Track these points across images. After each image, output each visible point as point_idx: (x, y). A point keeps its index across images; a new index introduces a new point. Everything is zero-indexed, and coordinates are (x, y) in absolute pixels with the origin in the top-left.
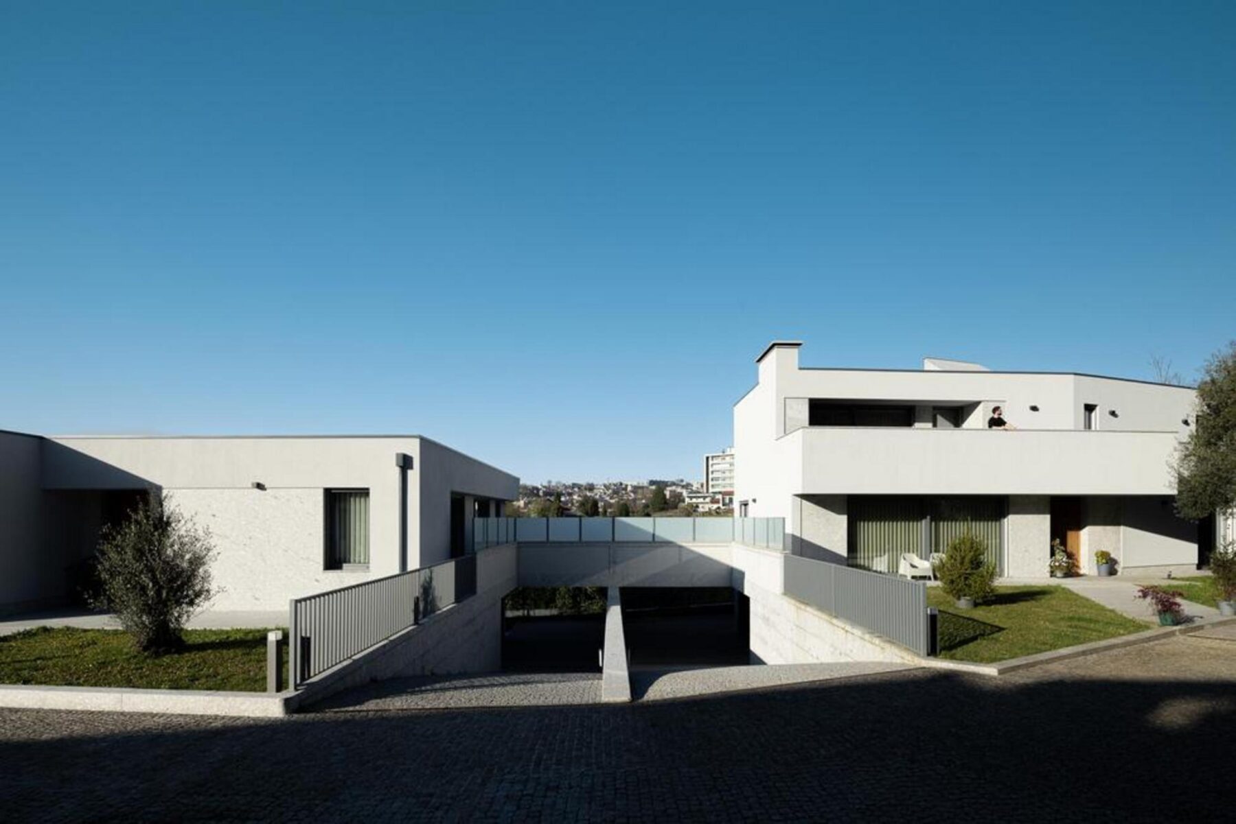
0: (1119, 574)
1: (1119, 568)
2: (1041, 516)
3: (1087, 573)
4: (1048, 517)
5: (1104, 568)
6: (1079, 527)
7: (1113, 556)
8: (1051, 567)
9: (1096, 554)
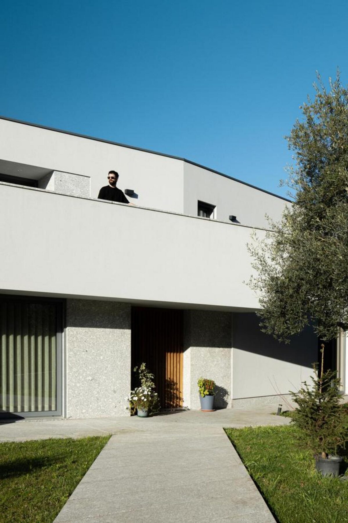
0: (229, 406)
1: (229, 399)
2: (118, 332)
3: (189, 408)
4: (128, 333)
5: (208, 400)
6: (182, 349)
7: (218, 384)
8: (132, 402)
9: (199, 382)
